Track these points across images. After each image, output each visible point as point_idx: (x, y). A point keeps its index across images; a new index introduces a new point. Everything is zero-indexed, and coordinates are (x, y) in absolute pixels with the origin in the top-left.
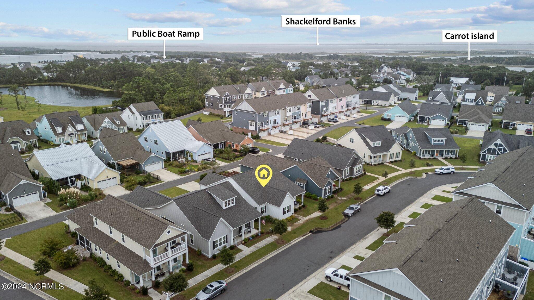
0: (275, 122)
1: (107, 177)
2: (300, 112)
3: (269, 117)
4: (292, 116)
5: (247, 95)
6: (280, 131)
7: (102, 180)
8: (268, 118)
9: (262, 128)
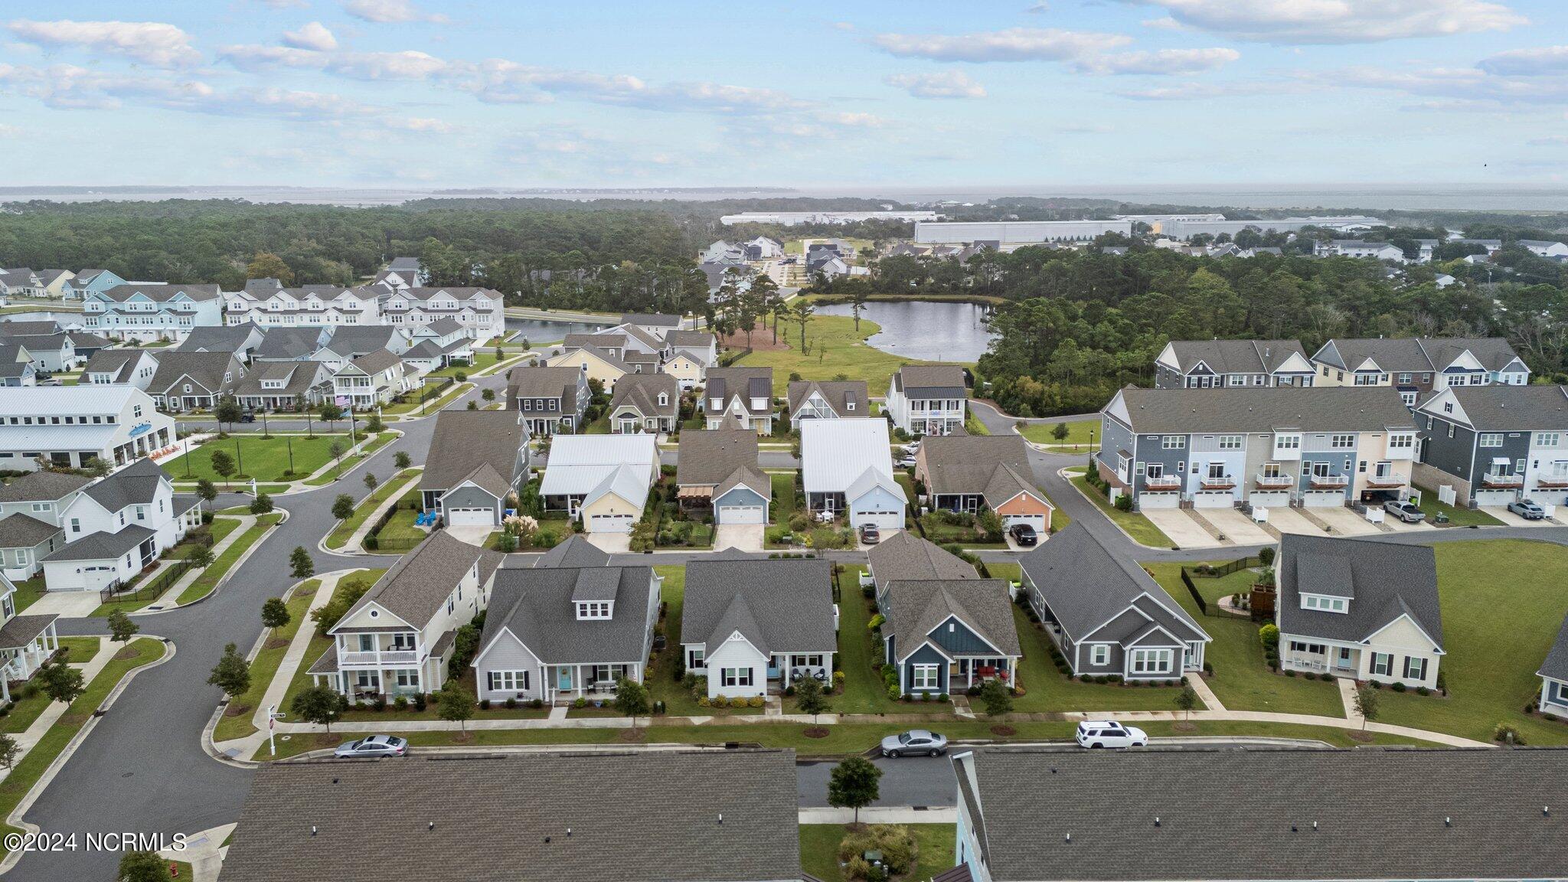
0: (1217, 471)
1: (612, 510)
2: (1353, 456)
3: (1191, 454)
4: (1307, 465)
5: (1290, 376)
6: (1237, 504)
7: (602, 513)
8: (1184, 455)
9: (1150, 481)
